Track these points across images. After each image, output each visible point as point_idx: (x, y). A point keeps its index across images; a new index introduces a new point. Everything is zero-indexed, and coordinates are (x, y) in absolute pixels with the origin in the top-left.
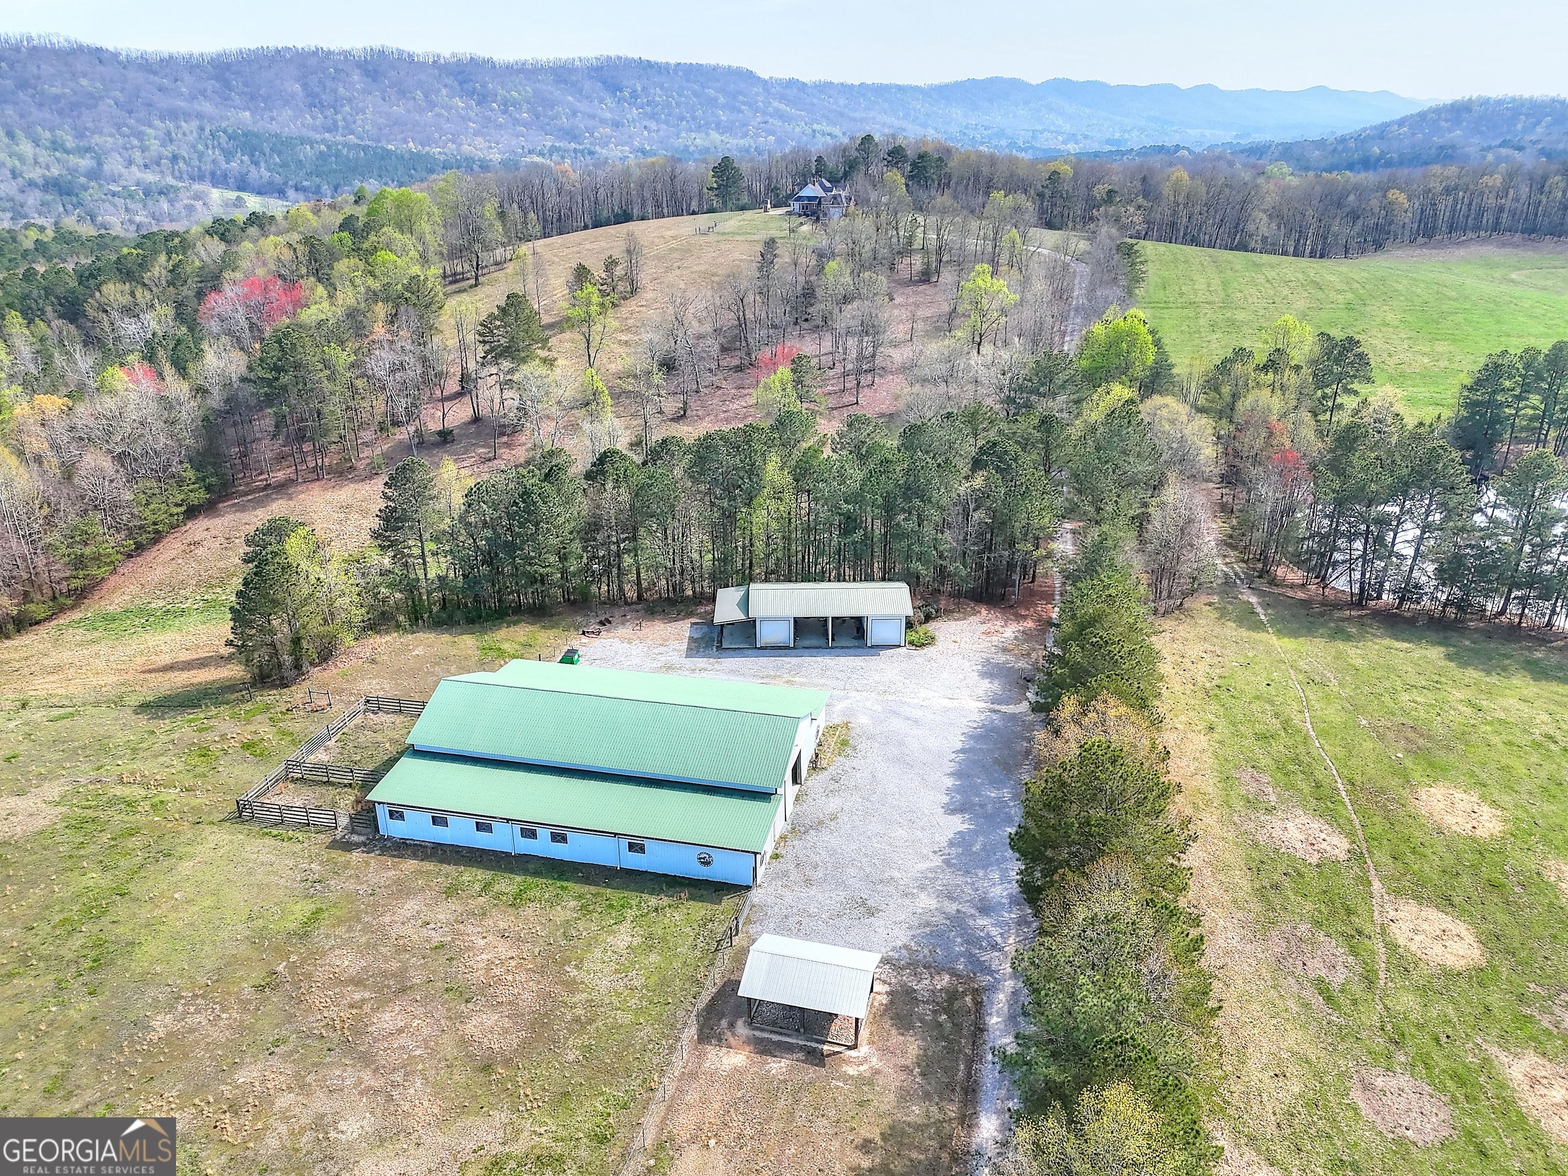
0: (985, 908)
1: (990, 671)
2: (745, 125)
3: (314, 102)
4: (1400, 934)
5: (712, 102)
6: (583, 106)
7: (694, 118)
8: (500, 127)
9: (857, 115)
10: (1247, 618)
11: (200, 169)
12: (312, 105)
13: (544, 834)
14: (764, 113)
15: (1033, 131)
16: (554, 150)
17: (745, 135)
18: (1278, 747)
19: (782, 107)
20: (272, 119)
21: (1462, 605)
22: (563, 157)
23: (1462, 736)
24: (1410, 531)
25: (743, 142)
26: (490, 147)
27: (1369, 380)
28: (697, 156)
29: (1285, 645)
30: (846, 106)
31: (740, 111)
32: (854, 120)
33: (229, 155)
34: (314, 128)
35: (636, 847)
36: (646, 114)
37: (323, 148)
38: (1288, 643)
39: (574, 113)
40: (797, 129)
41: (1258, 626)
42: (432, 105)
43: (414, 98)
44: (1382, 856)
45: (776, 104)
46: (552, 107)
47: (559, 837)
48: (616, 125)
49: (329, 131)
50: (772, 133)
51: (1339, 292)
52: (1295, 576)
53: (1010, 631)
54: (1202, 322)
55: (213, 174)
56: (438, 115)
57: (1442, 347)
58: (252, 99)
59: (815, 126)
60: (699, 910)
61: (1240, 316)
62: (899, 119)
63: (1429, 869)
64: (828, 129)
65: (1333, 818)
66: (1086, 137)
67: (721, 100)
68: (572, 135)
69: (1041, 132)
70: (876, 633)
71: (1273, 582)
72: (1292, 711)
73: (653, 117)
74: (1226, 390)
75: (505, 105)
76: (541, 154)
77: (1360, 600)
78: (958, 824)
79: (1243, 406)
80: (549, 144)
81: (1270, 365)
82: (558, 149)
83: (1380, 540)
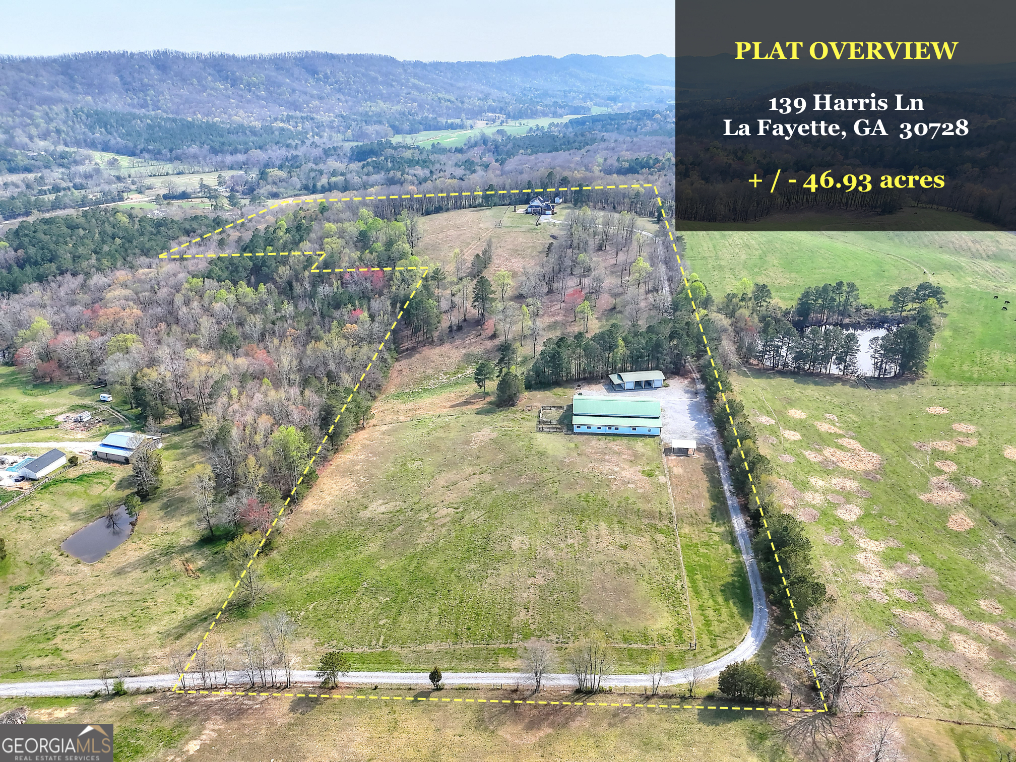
0: (707, 435)
1: (687, 392)
2: (398, 96)
3: (127, 87)
4: (786, 435)
5: (374, 80)
6: (295, 85)
7: (366, 92)
8: (249, 102)
9: (461, 84)
10: (745, 375)
11: (75, 138)
12: (127, 90)
13: (613, 428)
14: (407, 87)
15: (565, 91)
16: (289, 118)
17: (399, 102)
18: (758, 404)
19: (416, 82)
20: (106, 101)
21: (798, 368)
22: (296, 123)
23: (798, 399)
24: (785, 348)
25: (399, 107)
26: (249, 117)
27: (771, 298)
28: (375, 118)
29: (756, 381)
30: (451, 78)
31: (392, 86)
32: (459, 88)
33: (91, 128)
34: (134, 106)
35: (634, 429)
36: (334, 89)
37: (149, 121)
38: (756, 380)
39: (294, 91)
40: (429, 98)
41: (748, 377)
42: (204, 88)
43: (192, 84)
44: (782, 423)
45: (412, 80)
46: (279, 87)
47: (617, 429)
48: (321, 98)
49: (142, 107)
50: (414, 100)
51: (756, 250)
52: (755, 362)
53: (686, 382)
54: (710, 266)
55: (85, 141)
56: (209, 94)
57: (793, 275)
58: (89, 87)
59: (439, 95)
60: (652, 439)
61: (723, 263)
62: (483, 84)
63: (791, 424)
64: (447, 97)
65: (772, 417)
66: (596, 95)
67: (380, 79)
68: (295, 106)
69: (570, 92)
70: (655, 385)
71: (750, 364)
72: (760, 396)
73: (340, 90)
74: (731, 307)
75: (249, 86)
76: (282, 121)
77: (773, 368)
78: (694, 423)
79: (737, 314)
80: (285, 114)
81: (742, 300)
82: (292, 117)
83: (777, 351)
